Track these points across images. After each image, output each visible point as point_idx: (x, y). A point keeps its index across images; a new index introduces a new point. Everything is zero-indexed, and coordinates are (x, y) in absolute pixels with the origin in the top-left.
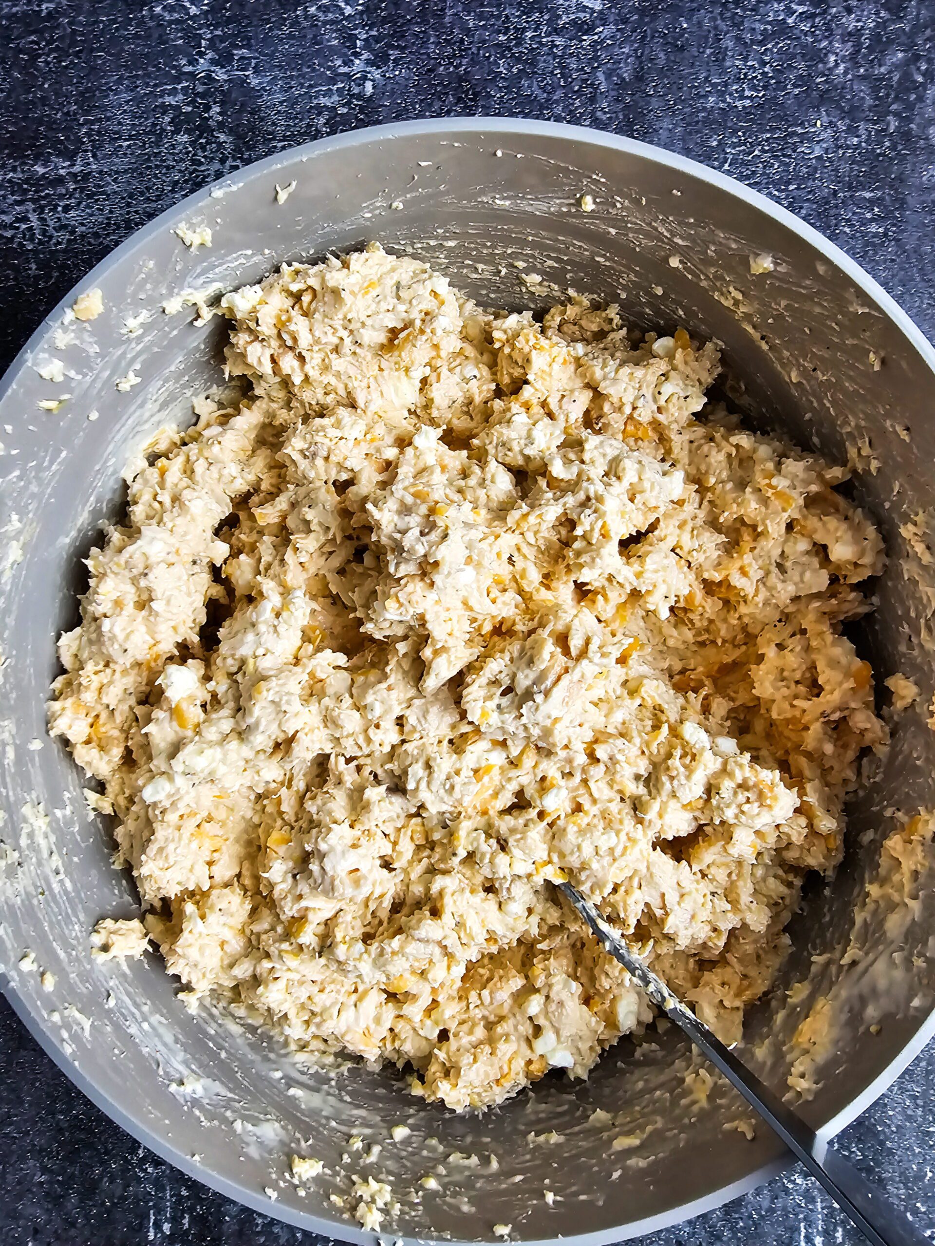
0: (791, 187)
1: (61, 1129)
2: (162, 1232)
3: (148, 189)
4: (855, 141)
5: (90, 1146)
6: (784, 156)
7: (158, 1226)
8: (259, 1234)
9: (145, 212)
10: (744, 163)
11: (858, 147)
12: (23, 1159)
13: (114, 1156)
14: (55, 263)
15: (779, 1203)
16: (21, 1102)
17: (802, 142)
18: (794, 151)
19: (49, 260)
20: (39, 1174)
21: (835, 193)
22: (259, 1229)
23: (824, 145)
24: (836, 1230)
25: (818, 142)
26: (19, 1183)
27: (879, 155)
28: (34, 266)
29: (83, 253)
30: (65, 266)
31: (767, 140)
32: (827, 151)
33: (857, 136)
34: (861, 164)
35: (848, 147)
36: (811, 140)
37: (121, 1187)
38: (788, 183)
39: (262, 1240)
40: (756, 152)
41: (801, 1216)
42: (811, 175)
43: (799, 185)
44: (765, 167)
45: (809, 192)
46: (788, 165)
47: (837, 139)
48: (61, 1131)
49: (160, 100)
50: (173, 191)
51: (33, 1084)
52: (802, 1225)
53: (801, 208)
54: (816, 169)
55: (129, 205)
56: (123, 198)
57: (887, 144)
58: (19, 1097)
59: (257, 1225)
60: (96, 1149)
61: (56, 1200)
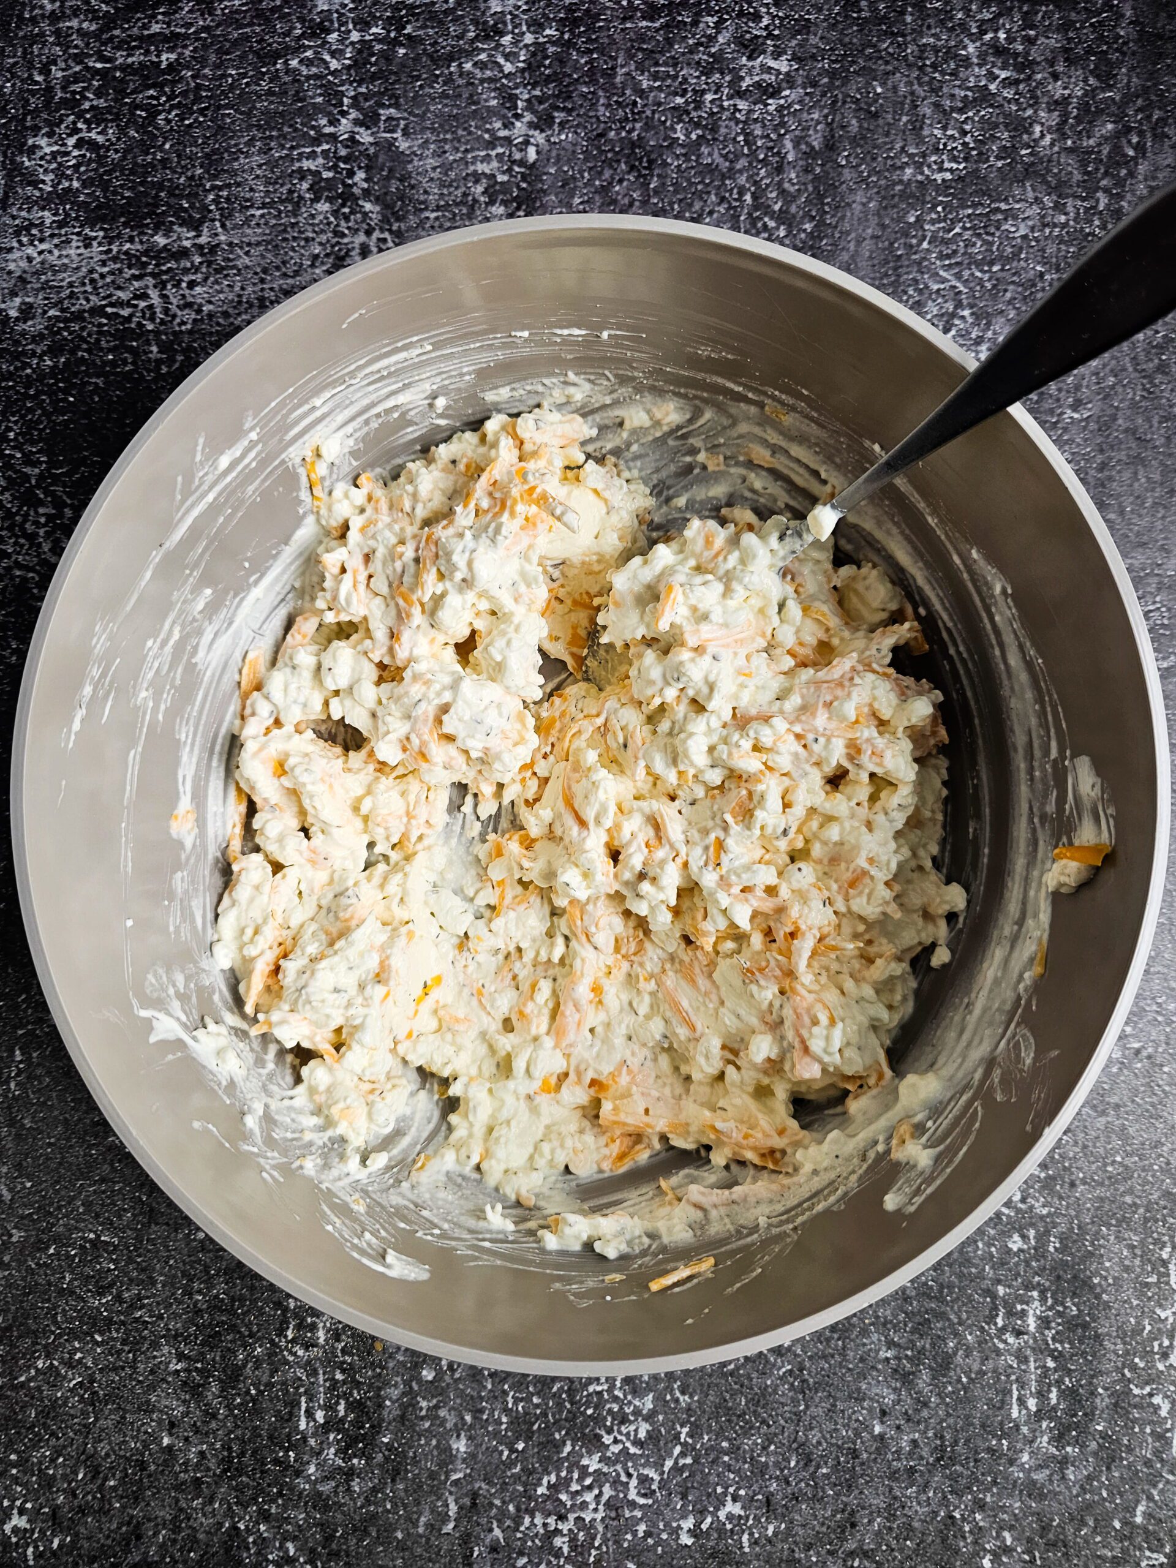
0: (995, 268)
1: (200, 1310)
2: (315, 1420)
3: (284, 263)
4: (1063, 219)
5: (233, 1328)
6: (987, 234)
7: (310, 1414)
8: (422, 1418)
9: (281, 289)
10: (945, 242)
11: (1065, 225)
12: (155, 1345)
13: (259, 1339)
14: (179, 345)
15: (990, 1365)
16: (153, 1283)
17: (1006, 219)
18: (998, 229)
19: (172, 342)
20: (174, 1361)
21: (1041, 275)
22: (423, 1413)
23: (1030, 223)
24: (1049, 1391)
25: (1024, 219)
26: (152, 1372)
27: (1089, 234)
28: (155, 349)
29: (211, 334)
30: (190, 348)
31: (969, 216)
32: (1032, 229)
33: (1066, 214)
34: (1069, 243)
35: (1055, 225)
36: (1015, 218)
37: (267, 1373)
38: (991, 263)
39: (427, 1425)
40: (957, 230)
41: (1013, 1377)
42: (1016, 256)
43: (1003, 266)
44: (966, 246)
45: (1014, 274)
46: (992, 243)
47: (1043, 217)
48: (198, 1312)
49: (297, 165)
50: (313, 266)
51: (167, 1263)
52: (1014, 1387)
53: (1006, 291)
54: (1021, 248)
55: (262, 281)
56: (256, 273)
57: (1097, 223)
58: (151, 1278)
59: (421, 1409)
60: (239, 1332)
61: (194, 1390)
